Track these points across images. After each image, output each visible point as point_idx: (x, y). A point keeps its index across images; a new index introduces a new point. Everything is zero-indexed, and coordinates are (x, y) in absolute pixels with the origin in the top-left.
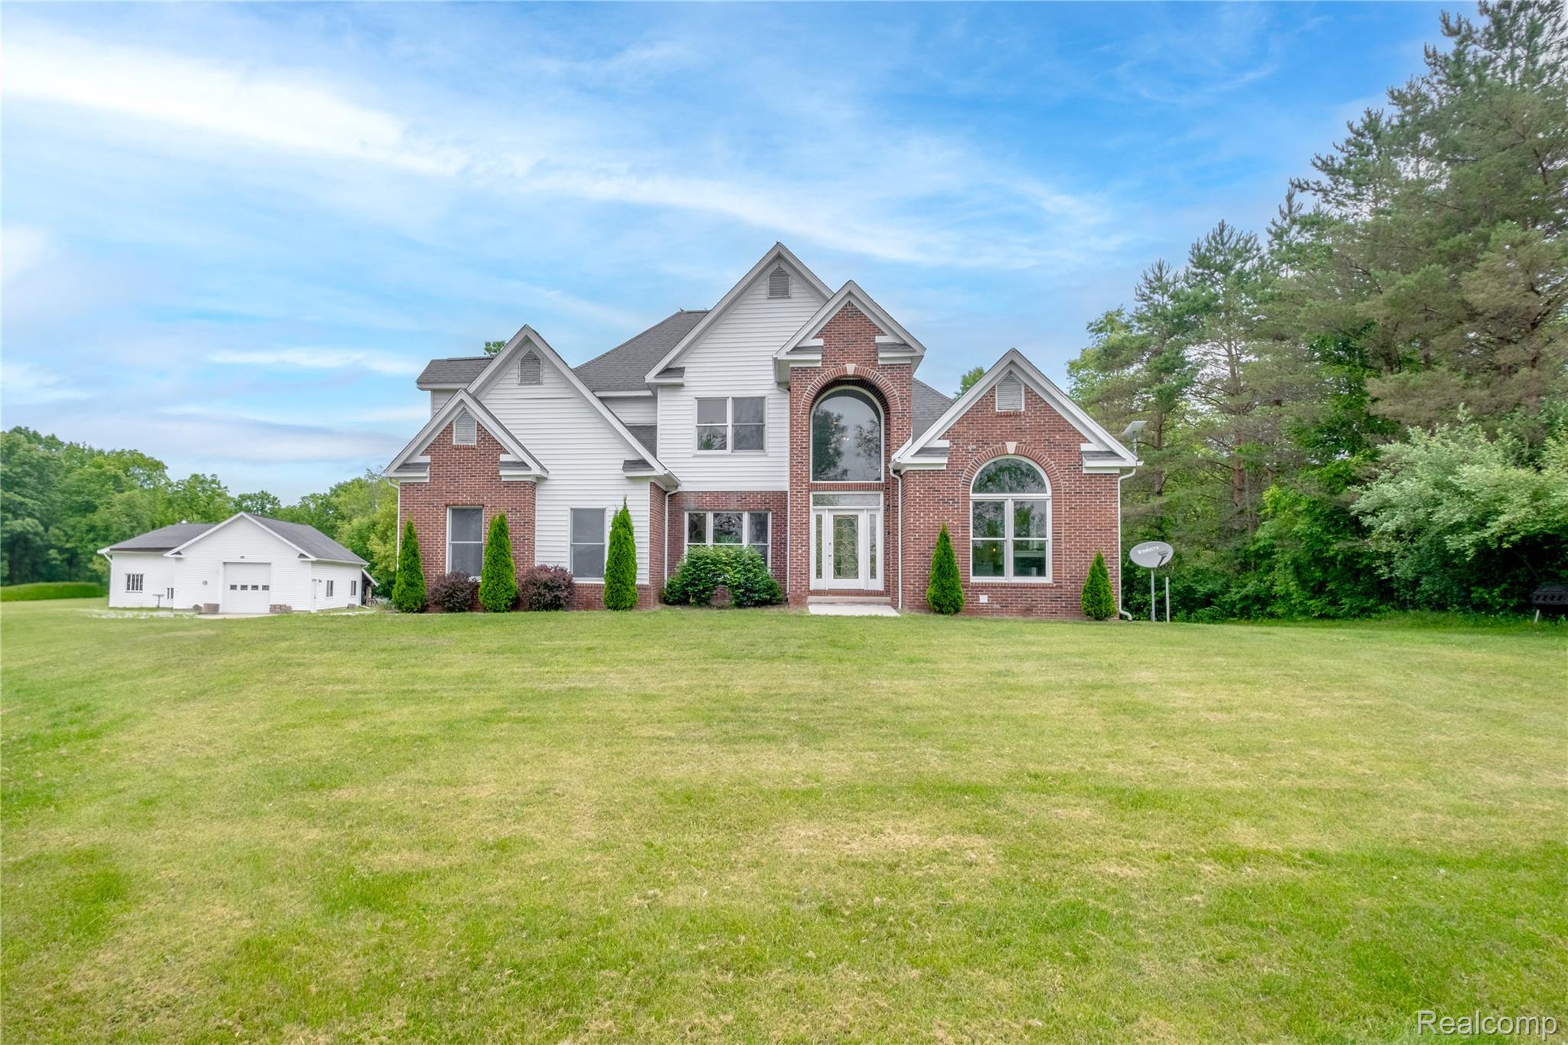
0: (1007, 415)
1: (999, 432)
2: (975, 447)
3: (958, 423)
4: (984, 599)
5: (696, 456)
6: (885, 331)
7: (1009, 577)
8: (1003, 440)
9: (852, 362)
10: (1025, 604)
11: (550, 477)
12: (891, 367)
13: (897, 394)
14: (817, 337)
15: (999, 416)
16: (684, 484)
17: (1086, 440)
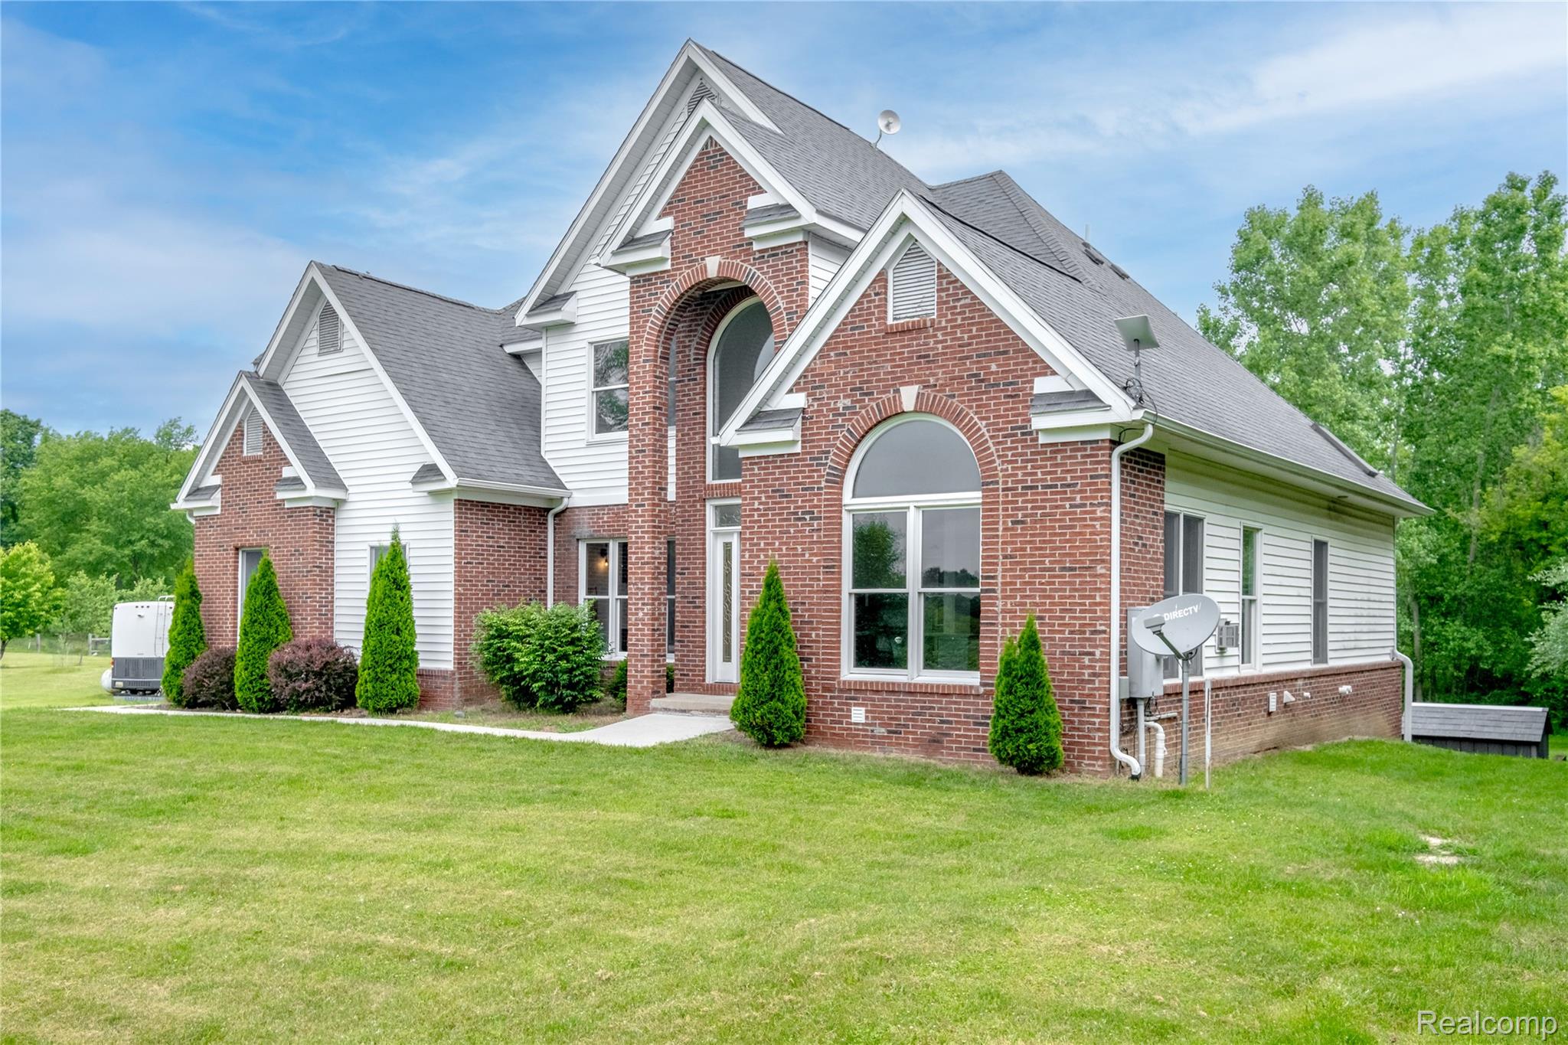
0: (904, 331)
1: (888, 367)
2: (848, 402)
3: (822, 355)
4: (858, 715)
5: (590, 445)
6: (764, 187)
7: (915, 673)
8: (898, 381)
9: (713, 252)
10: (928, 729)
11: (351, 498)
12: (774, 252)
13: (782, 304)
14: (664, 214)
15: (891, 333)
16: (575, 495)
17: (1047, 370)
